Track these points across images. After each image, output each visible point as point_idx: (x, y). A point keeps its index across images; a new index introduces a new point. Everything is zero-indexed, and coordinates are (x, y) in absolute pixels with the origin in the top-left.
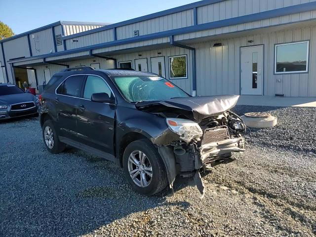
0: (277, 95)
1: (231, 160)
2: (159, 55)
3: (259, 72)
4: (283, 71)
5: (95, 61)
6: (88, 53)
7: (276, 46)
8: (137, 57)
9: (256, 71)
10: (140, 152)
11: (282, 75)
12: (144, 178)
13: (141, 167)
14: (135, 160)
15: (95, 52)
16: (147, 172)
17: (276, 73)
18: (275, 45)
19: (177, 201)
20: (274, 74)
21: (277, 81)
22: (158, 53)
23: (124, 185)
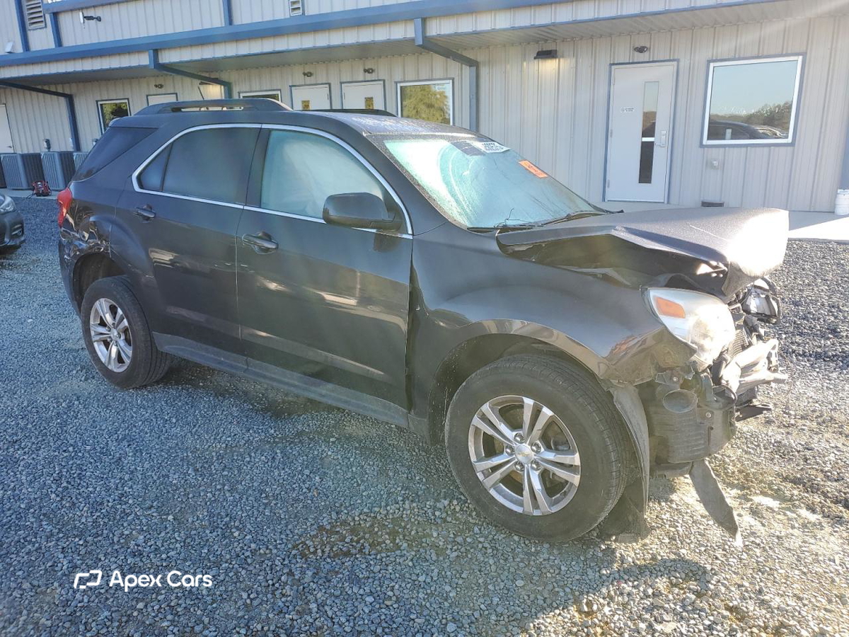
0: (706, 204)
1: (756, 411)
2: (369, 77)
3: (660, 139)
4: (724, 138)
5: (161, 86)
6: (144, 60)
7: (712, 65)
8: (300, 79)
9: (652, 135)
10: (529, 402)
11: (722, 150)
12: (537, 485)
13: (526, 448)
14: (503, 427)
15: (168, 57)
16: (549, 467)
17: (705, 142)
18: (709, 62)
19: (654, 558)
20: (701, 145)
21: (709, 165)
22: (366, 71)
23: (446, 502)
